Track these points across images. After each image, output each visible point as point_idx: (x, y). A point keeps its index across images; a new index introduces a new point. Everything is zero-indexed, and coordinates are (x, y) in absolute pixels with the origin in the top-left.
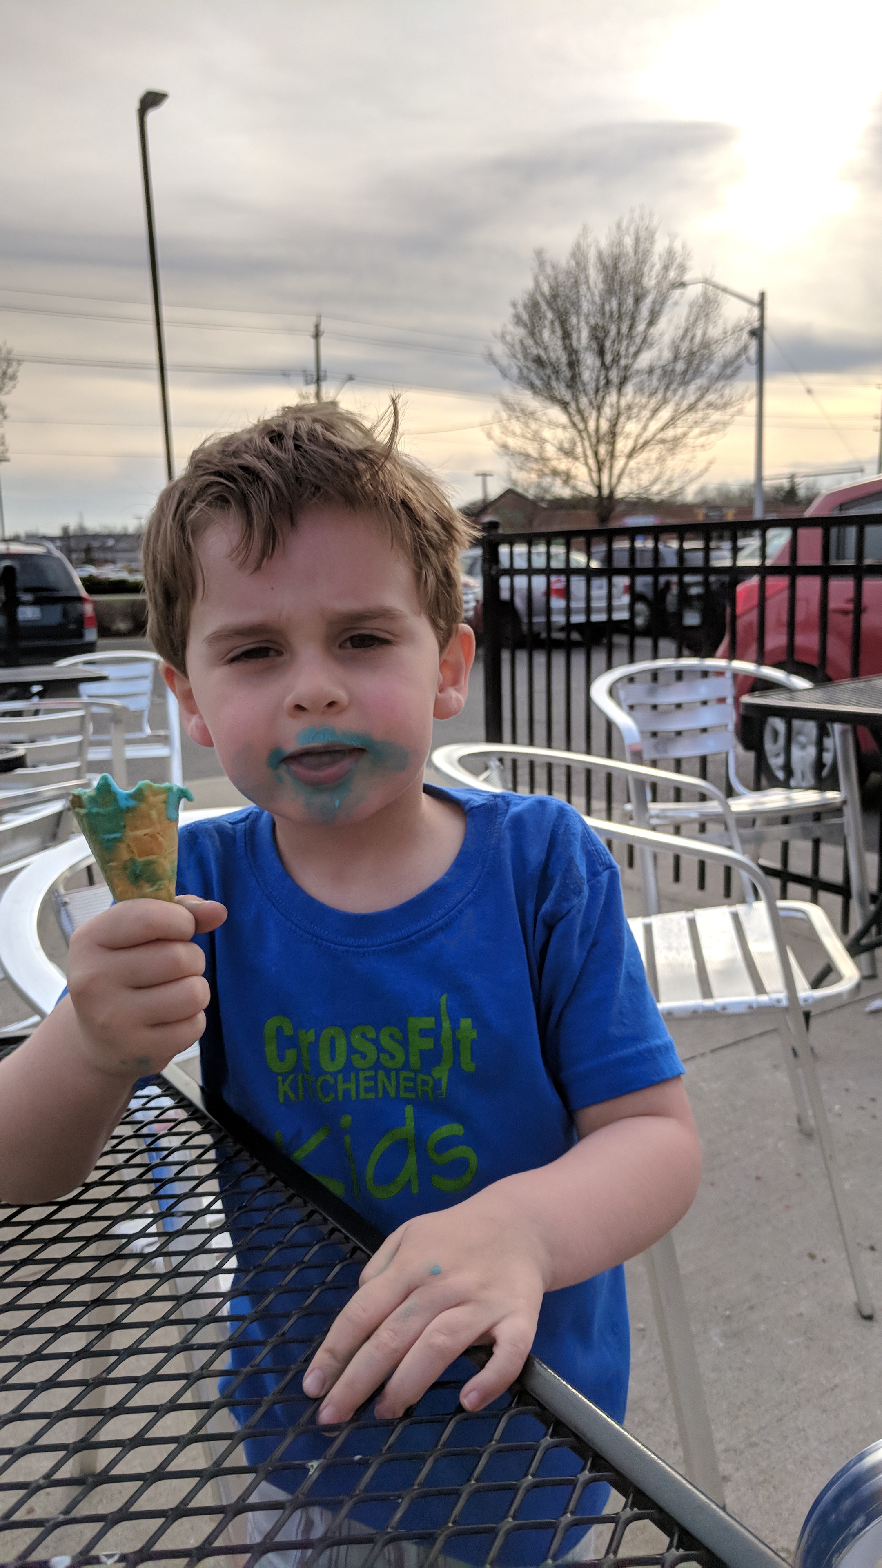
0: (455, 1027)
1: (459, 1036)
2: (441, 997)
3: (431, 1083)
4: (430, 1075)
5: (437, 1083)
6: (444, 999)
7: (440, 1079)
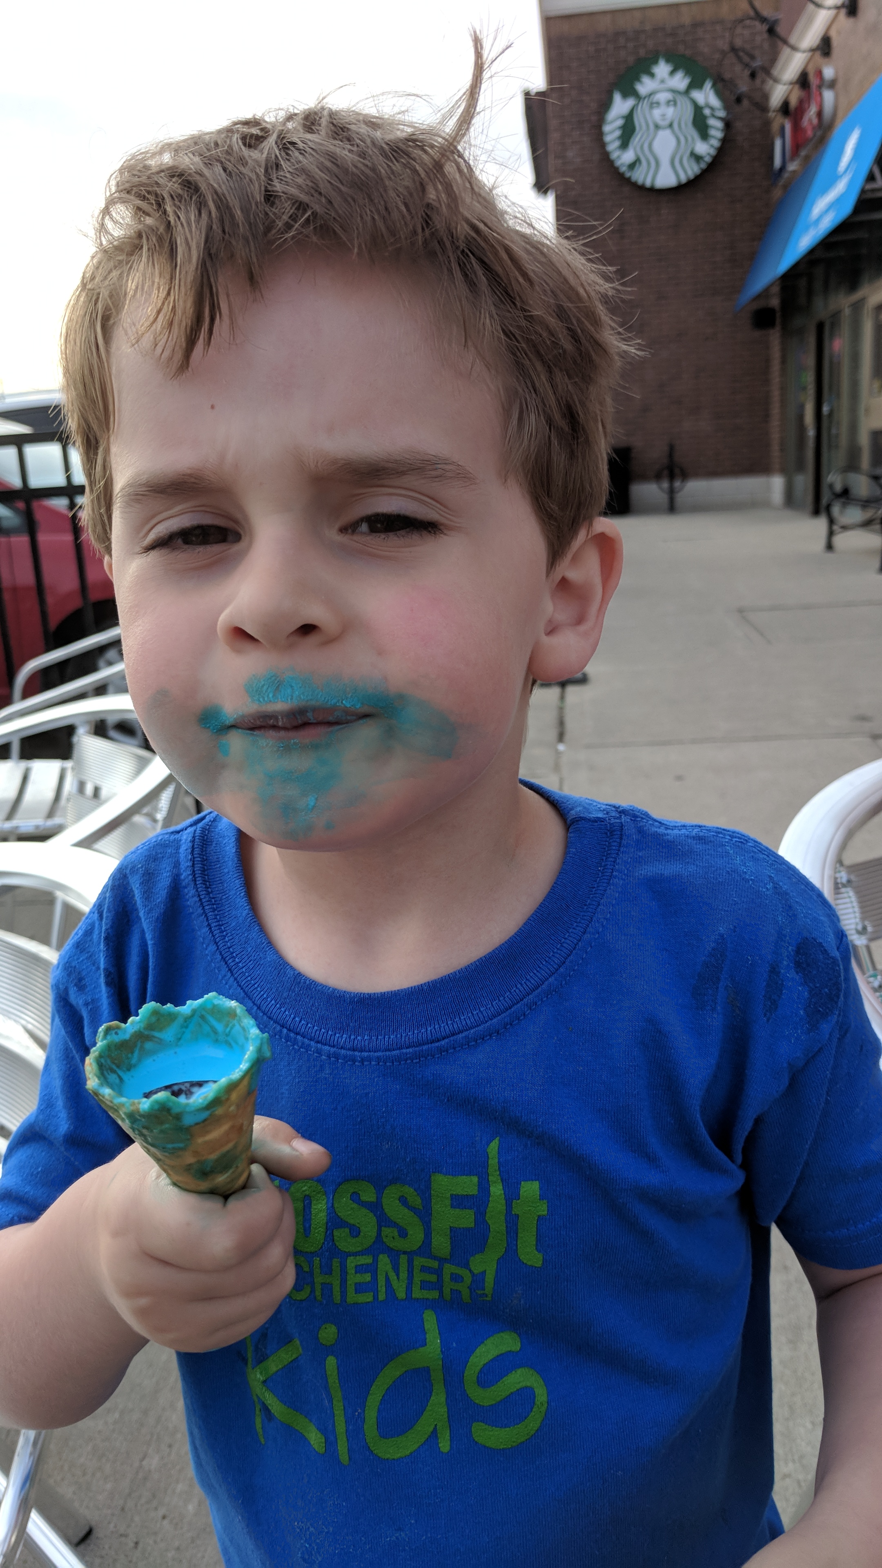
0: (512, 1195)
1: (518, 1208)
2: (488, 1144)
3: (468, 1279)
4: (466, 1266)
5: (478, 1280)
6: (494, 1147)
7: (484, 1273)
